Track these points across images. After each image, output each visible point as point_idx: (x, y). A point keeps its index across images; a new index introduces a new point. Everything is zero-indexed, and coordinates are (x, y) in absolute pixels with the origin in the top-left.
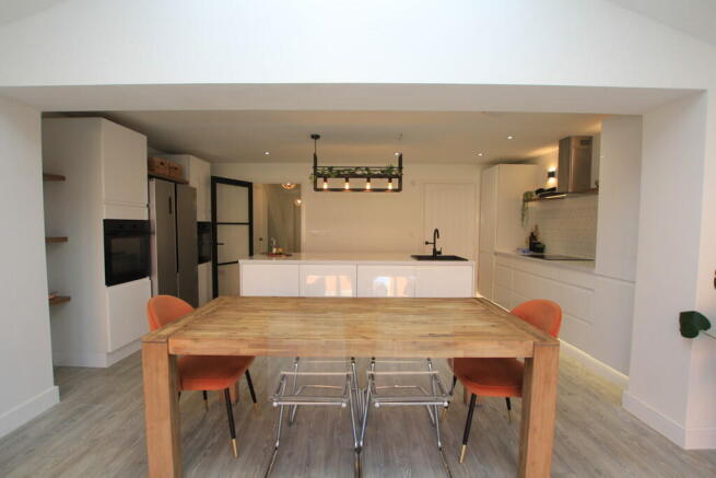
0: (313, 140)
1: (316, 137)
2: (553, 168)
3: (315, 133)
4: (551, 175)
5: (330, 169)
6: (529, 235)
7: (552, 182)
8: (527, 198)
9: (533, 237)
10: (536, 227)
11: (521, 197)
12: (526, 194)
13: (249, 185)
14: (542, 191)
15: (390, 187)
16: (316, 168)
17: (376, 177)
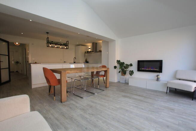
0: (47, 34)
1: (47, 33)
2: (90, 47)
3: (47, 32)
4: (89, 49)
5: (52, 42)
7: (90, 50)
8: (85, 53)
9: (86, 60)
11: (84, 53)
12: (85, 52)
13: (8, 42)
14: (88, 52)
15: (65, 48)
16: (48, 41)
17: (62, 45)
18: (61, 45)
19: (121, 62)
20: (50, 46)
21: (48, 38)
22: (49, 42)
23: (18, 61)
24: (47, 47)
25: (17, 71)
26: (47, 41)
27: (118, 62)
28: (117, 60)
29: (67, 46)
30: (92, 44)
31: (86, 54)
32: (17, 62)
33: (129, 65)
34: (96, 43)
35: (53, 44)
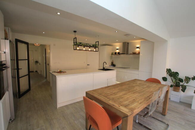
1: (75, 32)
2: (118, 48)
4: (117, 49)
5: (81, 43)
6: (111, 62)
7: (117, 51)
8: (112, 54)
9: (112, 63)
10: (113, 61)
11: (111, 54)
12: (112, 53)
13: (27, 44)
14: (116, 53)
15: (95, 50)
16: (76, 42)
17: (92, 47)
18: (90, 47)
19: (172, 71)
20: (78, 49)
21: (76, 38)
22: (77, 44)
23: (37, 60)
24: (74, 50)
25: (36, 71)
26: (74, 43)
27: (169, 71)
28: (167, 69)
29: (97, 48)
30: (122, 43)
31: (113, 56)
32: (37, 62)
33: (190, 79)
34: (128, 43)
35: (81, 46)
